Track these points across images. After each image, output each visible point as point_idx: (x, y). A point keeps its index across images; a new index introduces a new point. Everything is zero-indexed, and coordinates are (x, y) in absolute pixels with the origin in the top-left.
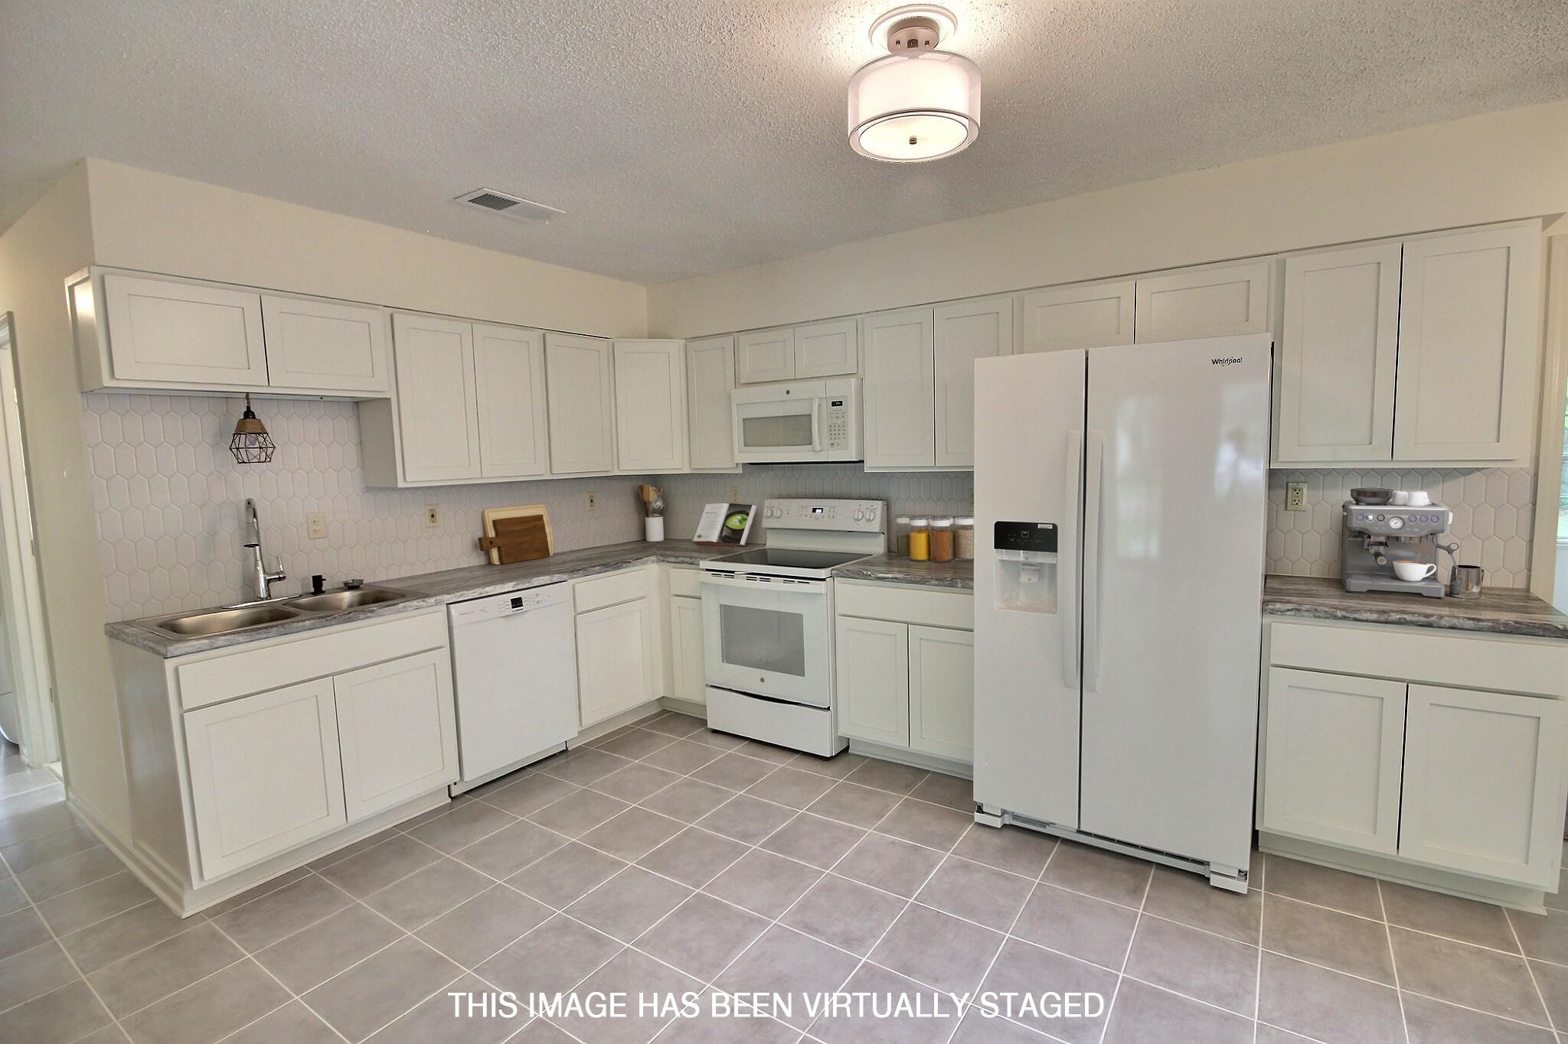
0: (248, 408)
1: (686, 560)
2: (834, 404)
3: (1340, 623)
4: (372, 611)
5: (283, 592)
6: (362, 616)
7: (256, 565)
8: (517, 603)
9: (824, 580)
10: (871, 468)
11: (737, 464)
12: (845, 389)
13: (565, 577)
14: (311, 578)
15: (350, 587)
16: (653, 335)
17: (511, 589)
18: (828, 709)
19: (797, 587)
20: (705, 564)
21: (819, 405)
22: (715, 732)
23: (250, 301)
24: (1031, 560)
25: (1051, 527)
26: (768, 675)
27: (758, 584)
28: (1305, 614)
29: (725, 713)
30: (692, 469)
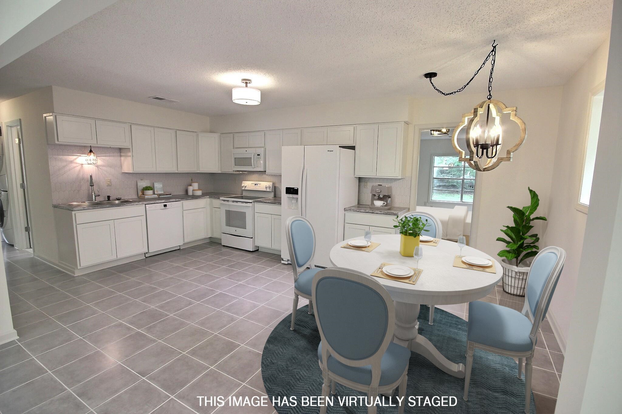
0: (91, 149)
1: (217, 197)
2: (258, 155)
3: (358, 213)
4: (125, 204)
5: (99, 199)
6: (122, 205)
7: (92, 192)
8: (165, 206)
9: (251, 203)
10: (268, 173)
11: (234, 171)
12: (261, 151)
13: (180, 200)
14: (107, 197)
15: (118, 199)
16: (211, 132)
17: (164, 202)
18: (252, 238)
19: (244, 204)
20: (221, 198)
21: (254, 155)
22: (224, 246)
23: (93, 122)
24: (294, 197)
25: (297, 189)
26: (238, 229)
27: (235, 204)
28: (352, 211)
29: (227, 241)
30: (221, 172)
